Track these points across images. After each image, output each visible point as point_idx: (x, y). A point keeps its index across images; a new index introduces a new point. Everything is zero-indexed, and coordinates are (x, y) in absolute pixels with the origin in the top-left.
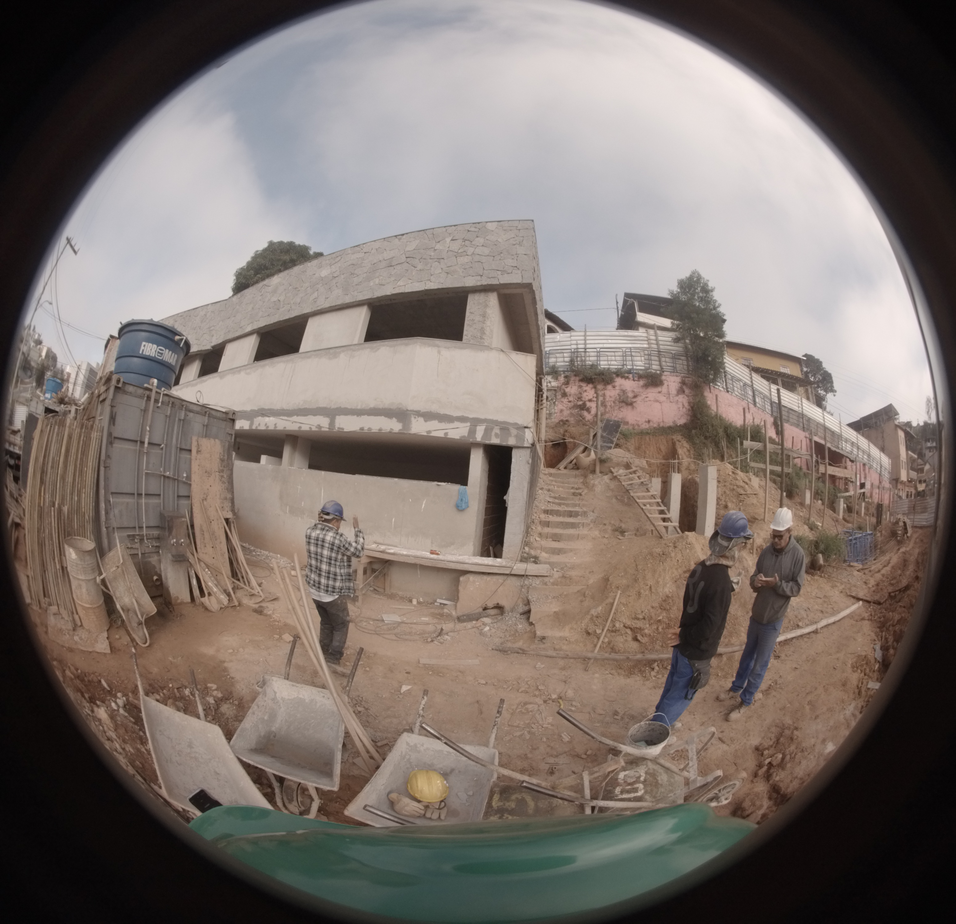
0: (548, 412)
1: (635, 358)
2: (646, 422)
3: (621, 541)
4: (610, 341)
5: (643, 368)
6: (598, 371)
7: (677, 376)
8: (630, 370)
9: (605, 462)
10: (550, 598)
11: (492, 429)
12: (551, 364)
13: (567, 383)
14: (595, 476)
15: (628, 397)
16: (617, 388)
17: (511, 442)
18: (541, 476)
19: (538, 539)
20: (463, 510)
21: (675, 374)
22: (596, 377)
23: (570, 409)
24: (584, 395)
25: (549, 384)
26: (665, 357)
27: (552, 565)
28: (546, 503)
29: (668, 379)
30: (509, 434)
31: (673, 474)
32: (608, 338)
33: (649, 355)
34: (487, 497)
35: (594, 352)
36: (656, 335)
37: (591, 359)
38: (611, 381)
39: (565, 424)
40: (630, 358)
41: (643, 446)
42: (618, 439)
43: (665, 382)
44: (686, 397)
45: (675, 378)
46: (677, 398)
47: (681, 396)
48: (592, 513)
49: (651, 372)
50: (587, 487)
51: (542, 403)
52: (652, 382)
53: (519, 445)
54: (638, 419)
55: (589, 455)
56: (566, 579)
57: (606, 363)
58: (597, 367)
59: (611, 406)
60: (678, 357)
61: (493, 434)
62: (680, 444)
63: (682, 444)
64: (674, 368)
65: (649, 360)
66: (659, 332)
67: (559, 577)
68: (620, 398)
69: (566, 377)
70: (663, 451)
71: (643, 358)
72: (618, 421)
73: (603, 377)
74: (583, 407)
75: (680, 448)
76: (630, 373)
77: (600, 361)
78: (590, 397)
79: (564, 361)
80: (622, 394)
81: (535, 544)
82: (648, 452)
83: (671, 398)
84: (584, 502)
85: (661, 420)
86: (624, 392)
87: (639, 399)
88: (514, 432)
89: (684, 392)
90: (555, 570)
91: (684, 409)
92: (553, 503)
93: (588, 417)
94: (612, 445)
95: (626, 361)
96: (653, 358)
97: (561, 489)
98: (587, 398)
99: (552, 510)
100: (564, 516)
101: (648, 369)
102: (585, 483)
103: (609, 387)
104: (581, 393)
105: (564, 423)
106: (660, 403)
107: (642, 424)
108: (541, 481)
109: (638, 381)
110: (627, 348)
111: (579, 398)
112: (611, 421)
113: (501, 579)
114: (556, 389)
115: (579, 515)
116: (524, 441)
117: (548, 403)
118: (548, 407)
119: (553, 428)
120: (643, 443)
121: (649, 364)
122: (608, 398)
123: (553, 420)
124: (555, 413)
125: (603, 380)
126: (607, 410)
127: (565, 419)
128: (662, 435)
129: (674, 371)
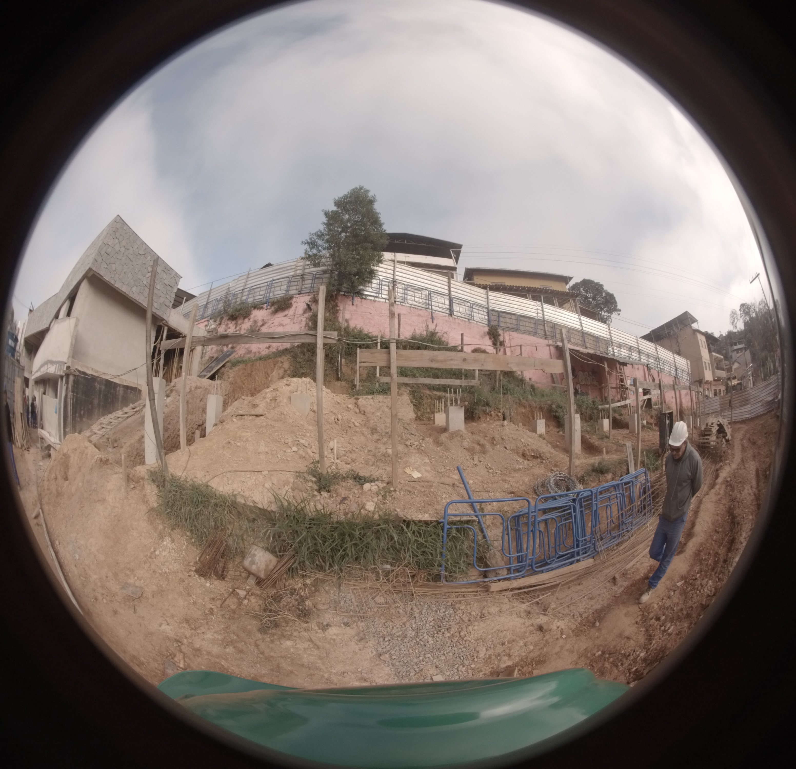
5: (281, 295)
7: (309, 295)
8: (268, 300)
13: (220, 324)
15: (257, 326)
16: (251, 320)
17: (61, 373)
30: (61, 369)
33: (291, 282)
38: (248, 314)
45: (307, 297)
46: (302, 318)
47: (304, 315)
57: (252, 299)
64: (312, 288)
65: (290, 286)
68: (251, 329)
69: (221, 318)
71: (284, 286)
73: (242, 311)
76: (267, 303)
77: (248, 298)
80: (253, 324)
83: (297, 318)
86: (255, 322)
87: (265, 326)
88: (63, 367)
95: (268, 293)
101: (286, 295)
103: (246, 320)
107: (262, 351)
109: (270, 309)
110: (272, 281)
114: (213, 330)
121: (288, 290)
125: (242, 315)
128: (271, 358)
129: (311, 291)
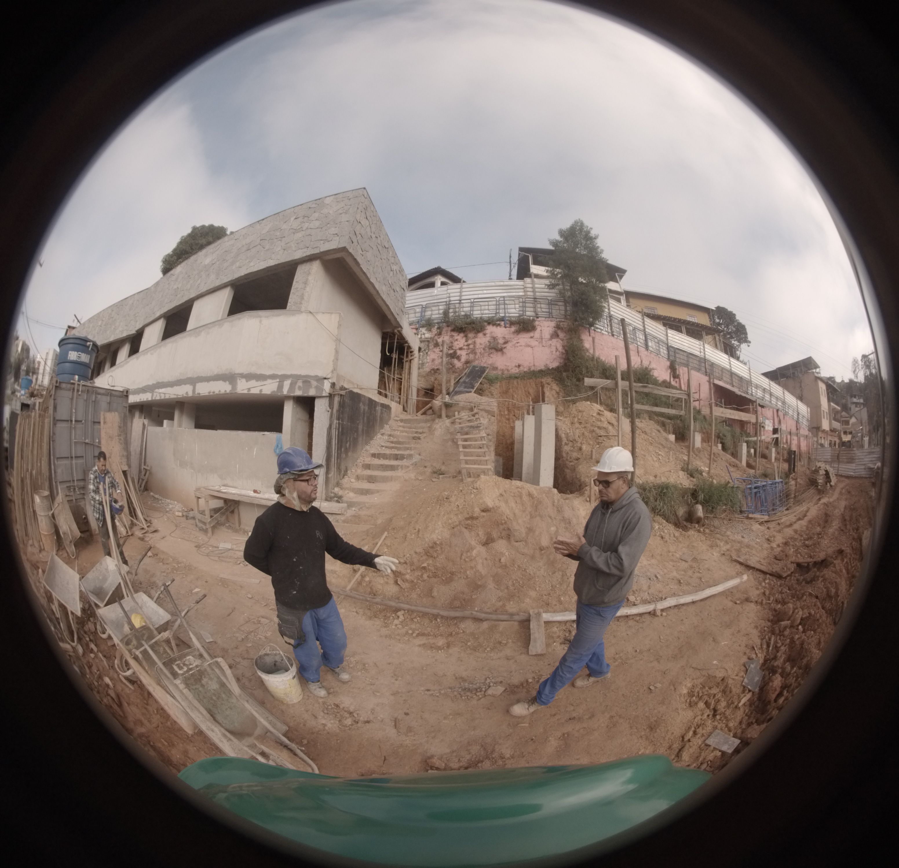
0: (421, 362)
1: (509, 306)
2: (516, 366)
4: (485, 291)
5: (517, 315)
6: (469, 320)
7: (551, 321)
8: (503, 317)
9: (453, 406)
12: (427, 317)
14: (440, 420)
15: (498, 343)
16: (487, 335)
17: (312, 393)
18: (391, 422)
21: (550, 319)
22: (467, 326)
23: (441, 358)
24: (455, 344)
25: (423, 336)
26: (541, 304)
28: (378, 447)
29: (541, 324)
32: (484, 288)
33: (523, 302)
35: (470, 302)
36: (533, 283)
37: (466, 309)
38: (481, 329)
40: (503, 306)
41: (511, 390)
43: (539, 329)
44: (560, 341)
45: (549, 322)
46: (550, 342)
47: (554, 341)
49: (523, 319)
50: (430, 431)
54: (508, 364)
57: (479, 312)
58: (470, 317)
59: (480, 353)
60: (554, 303)
62: (550, 386)
63: (552, 386)
64: (550, 313)
65: (523, 307)
66: (535, 280)
70: (531, 396)
71: (517, 306)
72: (485, 367)
74: (454, 356)
75: (549, 390)
78: (461, 345)
79: (439, 314)
80: (492, 341)
84: (417, 446)
85: (532, 364)
86: (495, 338)
87: (509, 346)
88: (314, 383)
89: (558, 336)
90: (351, 509)
91: (558, 352)
92: (386, 447)
93: (458, 364)
94: (470, 390)
96: (527, 305)
97: (403, 434)
98: (458, 347)
99: (380, 454)
100: (389, 459)
101: (522, 316)
102: (429, 428)
103: (480, 335)
104: (452, 343)
105: (435, 371)
106: (532, 347)
107: (512, 369)
109: (510, 327)
110: (501, 297)
111: (450, 347)
112: (478, 367)
114: (429, 339)
115: (405, 458)
117: (421, 353)
118: (421, 357)
119: (424, 377)
120: (510, 387)
122: (478, 346)
123: (425, 369)
124: (427, 363)
126: (477, 357)
127: (436, 368)
128: (531, 378)
129: (550, 316)
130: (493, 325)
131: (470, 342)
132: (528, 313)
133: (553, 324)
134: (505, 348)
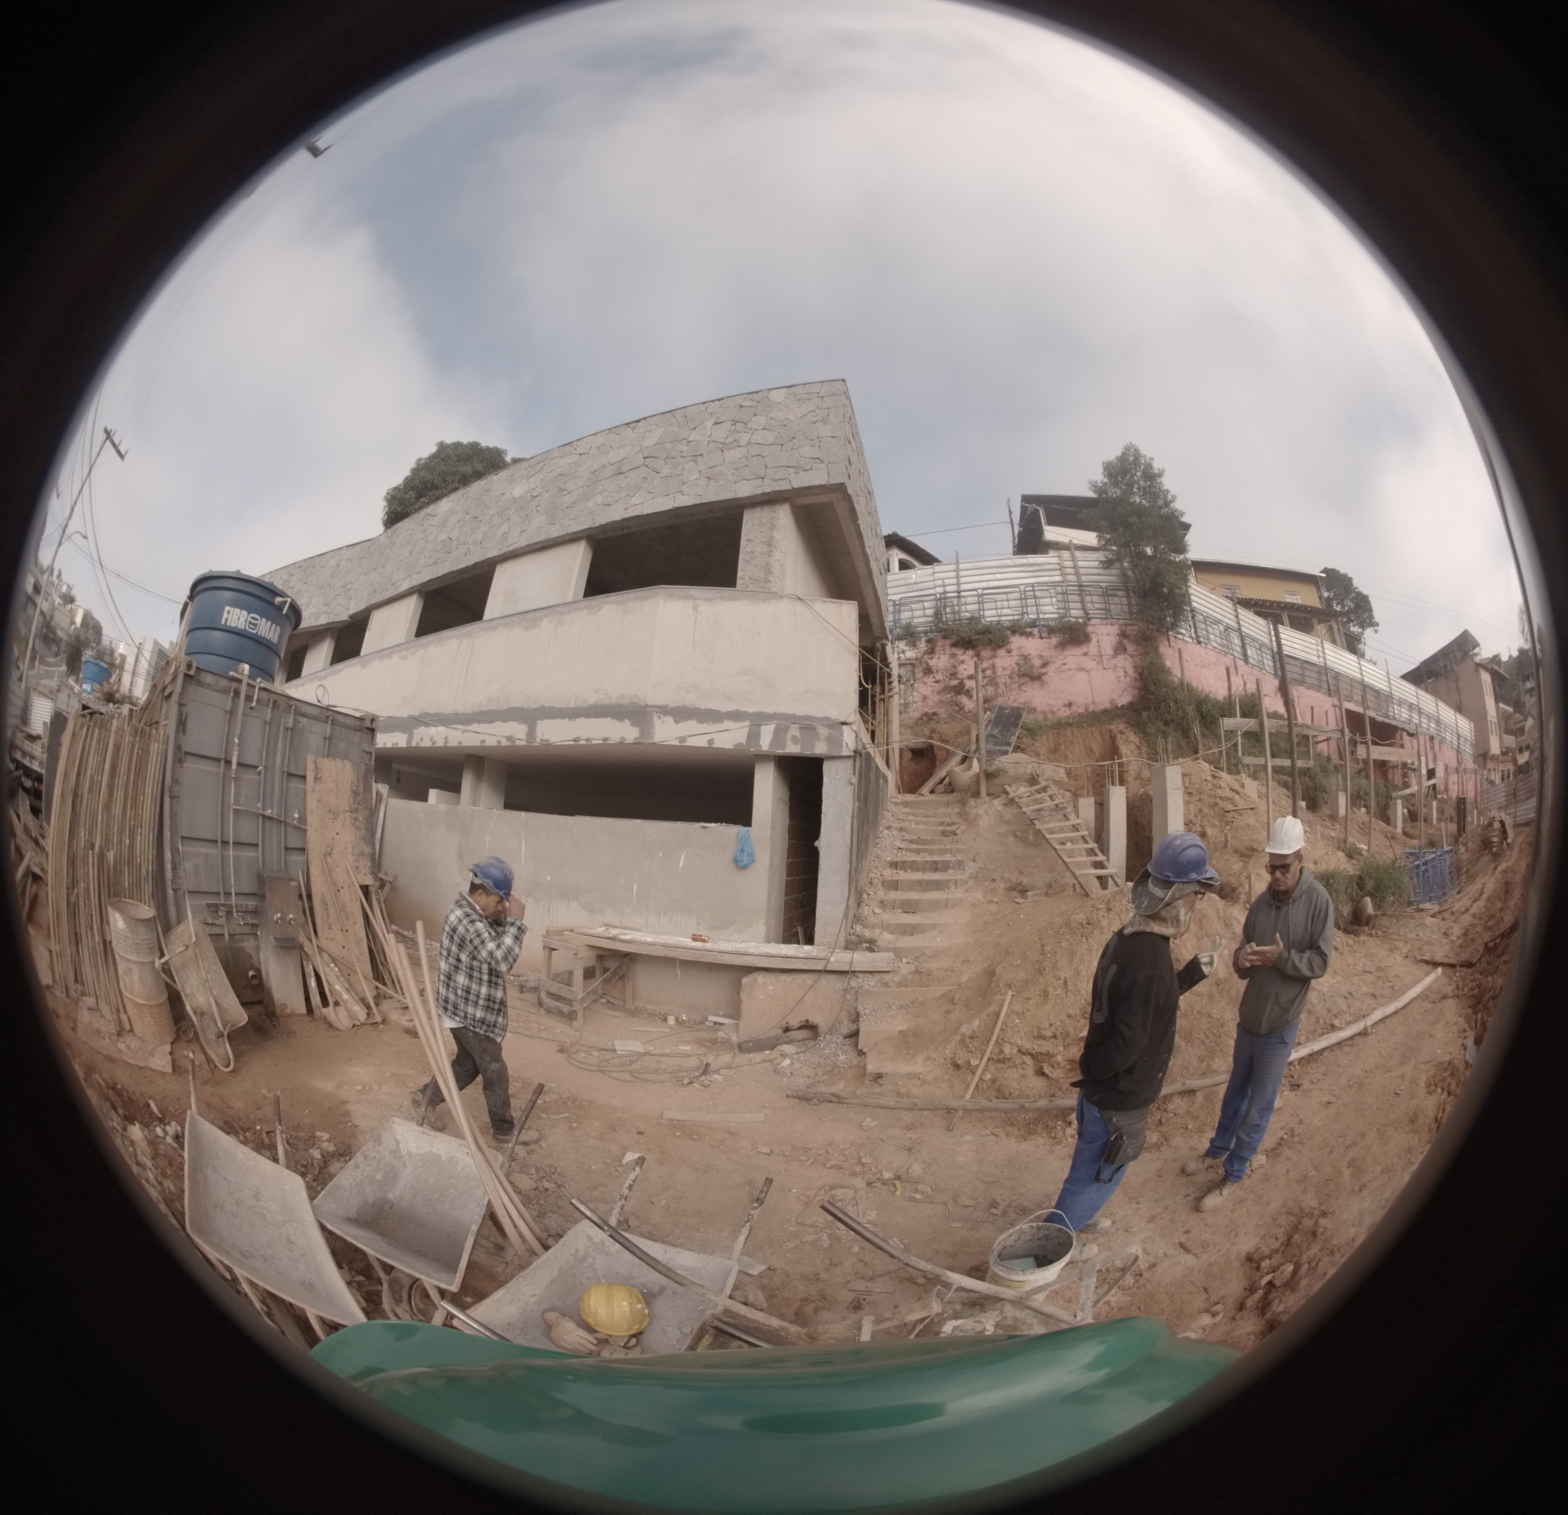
0: (902, 701)
1: (1041, 600)
2: (1065, 705)
3: (1019, 906)
4: (998, 576)
5: (1055, 616)
6: (980, 627)
7: (1112, 625)
8: (1035, 620)
9: (995, 776)
10: (894, 1008)
11: (786, 730)
12: (904, 622)
13: (931, 652)
14: (979, 801)
15: (1032, 666)
16: (1014, 653)
17: (820, 749)
18: (890, 806)
19: (877, 910)
20: (745, 867)
21: (1109, 621)
22: (977, 637)
23: (939, 693)
24: (961, 668)
25: (901, 655)
26: (1091, 595)
27: (899, 953)
28: (895, 851)
29: (1097, 631)
30: (816, 737)
31: (1112, 788)
32: (995, 570)
33: (1063, 593)
34: (789, 844)
35: (974, 596)
36: (1074, 559)
37: (969, 608)
38: (1003, 641)
39: (930, 719)
40: (1033, 601)
41: (1063, 747)
42: (1018, 737)
43: (1093, 636)
44: (1129, 658)
45: (1109, 627)
46: (1114, 661)
47: (1121, 658)
48: (971, 863)
49: (1068, 622)
50: (967, 820)
51: (891, 687)
52: (1072, 638)
53: (833, 753)
54: (1052, 702)
55: (969, 768)
56: (921, 976)
57: (993, 612)
58: (980, 622)
59: (1005, 684)
60: (1113, 592)
61: (789, 737)
62: (1124, 737)
63: (1128, 737)
64: (1107, 611)
65: (1064, 601)
66: (1078, 554)
67: (910, 973)
68: (1019, 670)
69: (929, 641)
70: (1096, 752)
71: (1054, 600)
72: (1018, 708)
73: (990, 636)
74: (960, 689)
75: (1124, 744)
76: (1035, 627)
77: (983, 610)
78: (972, 671)
79: (925, 616)
80: (1022, 662)
81: (873, 920)
82: (1070, 756)
83: (1105, 661)
84: (960, 846)
85: (1090, 700)
86: (1026, 658)
87: (1051, 669)
88: (824, 732)
89: (1125, 650)
90: (904, 960)
91: (1128, 678)
92: (907, 850)
93: (968, 704)
94: (1008, 748)
95: (1027, 606)
96: (1070, 598)
97: (922, 826)
98: (966, 674)
99: (904, 862)
100: (924, 870)
101: (1064, 617)
102: (963, 815)
103: (1002, 652)
104: (954, 667)
105: (930, 717)
106: (1087, 671)
107: (1059, 710)
108: (888, 815)
109: (1049, 638)
110: (1027, 585)
111: (952, 675)
112: (1006, 709)
113: (809, 979)
114: (914, 662)
115: (950, 868)
116: (841, 746)
117: (902, 686)
118: (902, 693)
119: (912, 727)
120: (1062, 741)
121: (1065, 608)
122: (999, 672)
123: (911, 714)
124: (914, 702)
125: (990, 642)
126: (1000, 691)
127: (931, 711)
128: (1093, 725)
129: (1107, 616)
130: (1023, 634)
131: (985, 665)
132: (1074, 613)
133: (1115, 630)
134: (1044, 674)
